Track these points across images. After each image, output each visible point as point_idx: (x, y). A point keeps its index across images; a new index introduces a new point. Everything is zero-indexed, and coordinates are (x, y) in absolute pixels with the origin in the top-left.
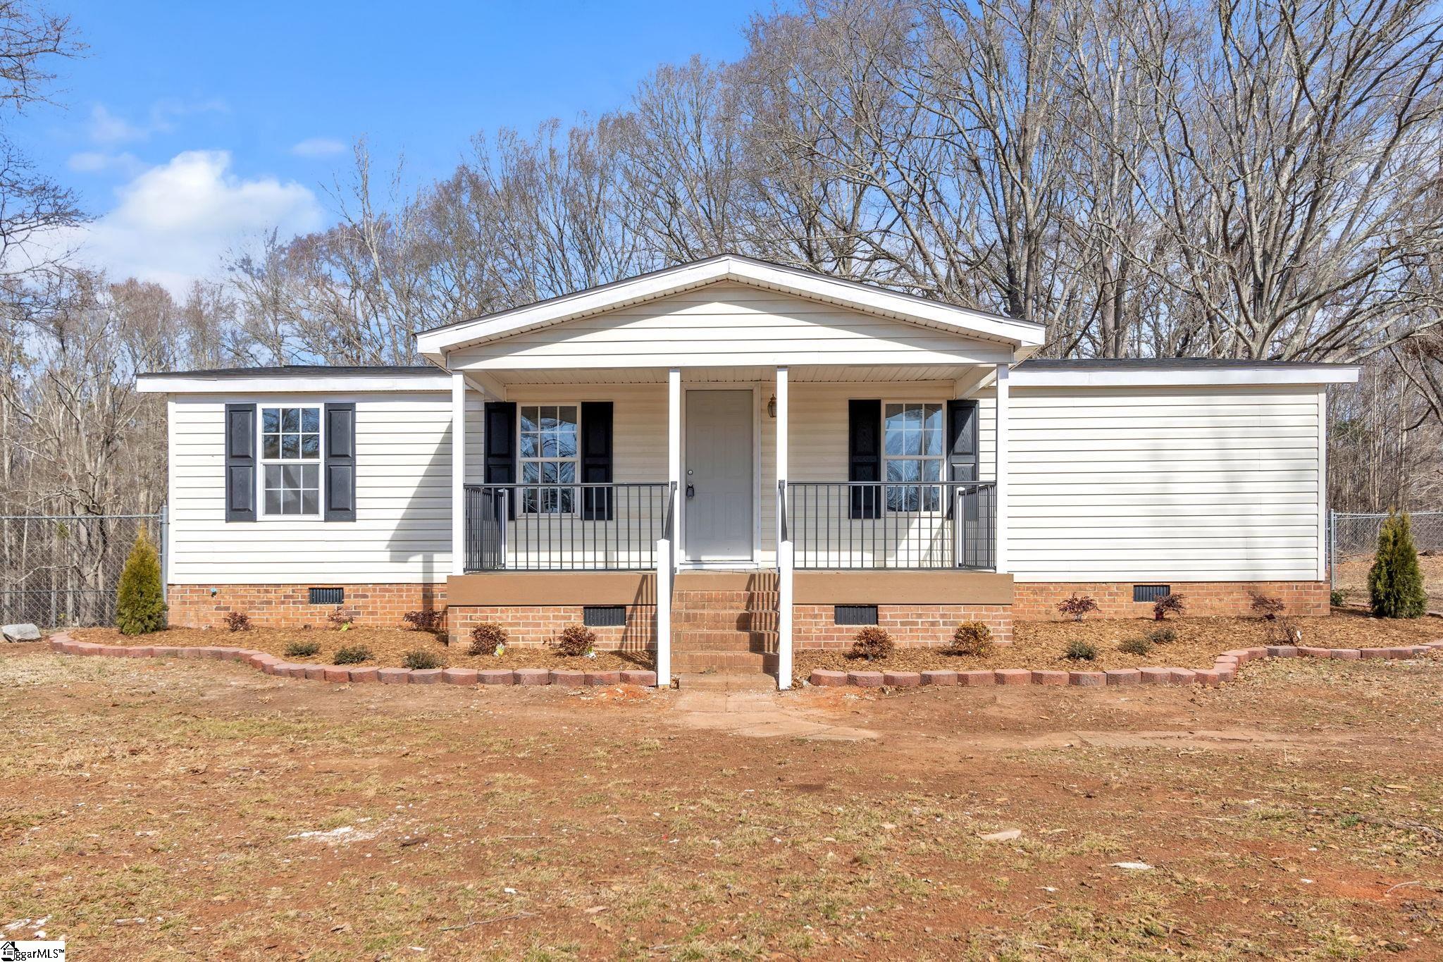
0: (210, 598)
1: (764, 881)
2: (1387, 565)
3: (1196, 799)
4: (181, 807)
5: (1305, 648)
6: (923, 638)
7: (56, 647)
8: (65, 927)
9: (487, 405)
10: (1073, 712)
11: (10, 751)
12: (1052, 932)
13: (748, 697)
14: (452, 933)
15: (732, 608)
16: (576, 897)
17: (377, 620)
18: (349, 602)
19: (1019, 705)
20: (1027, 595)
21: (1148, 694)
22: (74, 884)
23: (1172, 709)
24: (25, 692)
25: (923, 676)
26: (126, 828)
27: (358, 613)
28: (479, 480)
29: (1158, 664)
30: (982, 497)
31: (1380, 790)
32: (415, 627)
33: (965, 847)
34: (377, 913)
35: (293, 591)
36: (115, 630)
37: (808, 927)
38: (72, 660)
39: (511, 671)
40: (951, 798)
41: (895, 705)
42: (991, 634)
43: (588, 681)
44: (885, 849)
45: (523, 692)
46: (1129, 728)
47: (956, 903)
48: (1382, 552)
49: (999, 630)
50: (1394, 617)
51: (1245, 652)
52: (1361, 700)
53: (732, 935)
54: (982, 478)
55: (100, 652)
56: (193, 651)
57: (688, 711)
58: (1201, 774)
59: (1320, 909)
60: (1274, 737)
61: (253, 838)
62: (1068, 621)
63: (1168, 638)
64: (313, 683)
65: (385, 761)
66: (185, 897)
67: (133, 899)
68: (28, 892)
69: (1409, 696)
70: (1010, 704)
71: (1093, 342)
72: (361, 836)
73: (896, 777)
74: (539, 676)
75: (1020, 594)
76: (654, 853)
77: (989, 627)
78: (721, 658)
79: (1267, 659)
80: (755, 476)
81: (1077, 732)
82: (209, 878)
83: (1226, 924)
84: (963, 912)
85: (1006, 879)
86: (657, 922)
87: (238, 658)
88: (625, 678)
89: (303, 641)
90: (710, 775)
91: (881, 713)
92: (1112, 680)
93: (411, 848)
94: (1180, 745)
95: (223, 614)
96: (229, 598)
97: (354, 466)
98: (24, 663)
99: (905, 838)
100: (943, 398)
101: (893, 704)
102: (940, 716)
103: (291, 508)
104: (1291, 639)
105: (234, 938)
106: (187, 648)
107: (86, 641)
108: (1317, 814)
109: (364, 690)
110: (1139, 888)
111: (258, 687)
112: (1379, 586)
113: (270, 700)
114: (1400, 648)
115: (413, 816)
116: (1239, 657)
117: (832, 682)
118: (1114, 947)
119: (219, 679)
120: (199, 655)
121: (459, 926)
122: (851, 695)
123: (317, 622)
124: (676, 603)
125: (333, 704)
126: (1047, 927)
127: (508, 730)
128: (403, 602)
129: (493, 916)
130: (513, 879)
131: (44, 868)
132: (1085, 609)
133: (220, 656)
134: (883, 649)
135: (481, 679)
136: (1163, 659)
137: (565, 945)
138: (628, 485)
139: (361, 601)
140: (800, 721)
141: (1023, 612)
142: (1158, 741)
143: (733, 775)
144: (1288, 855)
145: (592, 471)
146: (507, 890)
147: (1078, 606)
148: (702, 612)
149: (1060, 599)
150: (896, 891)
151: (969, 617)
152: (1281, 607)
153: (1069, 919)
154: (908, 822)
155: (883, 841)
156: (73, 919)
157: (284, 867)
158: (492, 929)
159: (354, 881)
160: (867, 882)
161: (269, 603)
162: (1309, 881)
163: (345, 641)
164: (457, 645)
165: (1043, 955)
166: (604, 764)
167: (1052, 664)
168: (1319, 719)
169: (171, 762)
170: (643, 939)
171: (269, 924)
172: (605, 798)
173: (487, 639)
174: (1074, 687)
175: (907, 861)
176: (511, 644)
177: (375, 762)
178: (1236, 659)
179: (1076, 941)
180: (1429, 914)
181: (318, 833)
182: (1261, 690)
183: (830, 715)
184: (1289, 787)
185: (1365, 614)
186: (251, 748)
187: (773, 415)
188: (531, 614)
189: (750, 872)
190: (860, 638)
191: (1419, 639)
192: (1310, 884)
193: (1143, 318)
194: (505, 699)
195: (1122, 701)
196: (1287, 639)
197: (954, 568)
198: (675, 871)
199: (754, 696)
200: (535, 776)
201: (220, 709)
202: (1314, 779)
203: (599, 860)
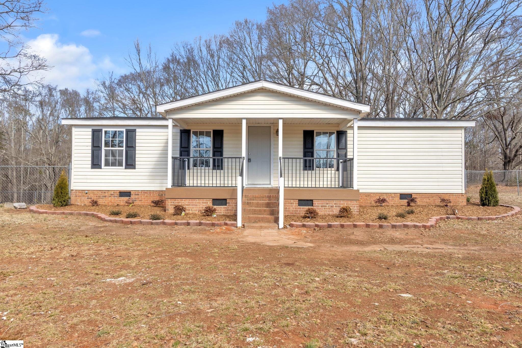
0: (85, 195)
1: (272, 300)
2: (486, 188)
3: (426, 270)
4: (65, 269)
5: (459, 216)
6: (328, 211)
7: (31, 211)
8: (14, 315)
9: (181, 130)
10: (381, 238)
11: (8, 248)
12: (378, 321)
13: (268, 231)
14: (156, 319)
15: (263, 200)
16: (204, 306)
17: (142, 203)
18: (133, 197)
19: (362, 235)
20: (364, 197)
21: (406, 232)
22: (21, 298)
23: (415, 237)
24: (18, 226)
25: (329, 225)
26: (44, 277)
27: (136, 201)
28: (178, 156)
29: (409, 221)
30: (348, 163)
31: (490, 267)
32: (155, 205)
33: (344, 287)
34: (130, 311)
35: (114, 193)
36: (52, 205)
37: (288, 318)
38: (36, 215)
39: (187, 221)
40: (340, 268)
41: (319, 234)
42: (352, 210)
43: (213, 225)
44: (316, 288)
45: (190, 228)
46: (401, 244)
47: (342, 309)
48: (484, 184)
49: (354, 208)
50: (488, 206)
51: (438, 217)
52: (480, 235)
53: (260, 321)
54: (348, 157)
55: (46, 213)
56: (78, 213)
57: (247, 236)
58: (427, 261)
59: (475, 313)
60: (451, 247)
61: (89, 281)
62: (378, 206)
63: (412, 212)
64: (118, 224)
65: (140, 253)
66: (60, 304)
67: (41, 304)
68: (3, 301)
69: (496, 233)
70: (359, 234)
71: (384, 113)
72: (128, 281)
73: (320, 261)
74: (196, 223)
75: (361, 197)
76: (233, 288)
77: (351, 208)
78: (259, 217)
79: (446, 220)
80: (271, 155)
81: (382, 245)
82: (70, 297)
83: (441, 319)
84: (345, 313)
85: (360, 300)
86: (233, 315)
87: (93, 215)
88: (226, 224)
89: (116, 210)
90: (254, 259)
91: (314, 237)
92: (394, 227)
93: (145, 286)
94: (418, 250)
95: (90, 200)
96: (92, 195)
97: (135, 150)
98: (19, 216)
99: (323, 284)
100: (335, 130)
101: (318, 234)
102: (335, 239)
103: (113, 164)
104: (454, 213)
105: (75, 321)
106: (76, 212)
107: (42, 209)
108: (470, 276)
109: (136, 227)
110: (409, 304)
111: (99, 225)
112: (483, 195)
113: (103, 230)
114: (491, 217)
115: (148, 273)
116: (437, 219)
117: (297, 226)
118: (401, 328)
119: (86, 223)
120: (80, 214)
121: (160, 317)
122: (304, 231)
123: (122, 203)
124: (244, 198)
125: (124, 232)
126: (376, 320)
127: (184, 242)
128: (151, 197)
129: (172, 312)
130: (181, 298)
131: (11, 292)
132: (384, 202)
133: (87, 214)
134: (315, 215)
135: (176, 224)
136: (411, 219)
137: (198, 325)
138: (228, 158)
139: (137, 196)
140: (286, 240)
141: (362, 203)
142: (411, 249)
143: (262, 259)
144: (461, 292)
145: (216, 153)
146: (179, 302)
147: (381, 201)
148: (253, 201)
149: (375, 199)
150: (320, 304)
151: (344, 204)
152: (450, 202)
153: (384, 316)
154: (324, 277)
155: (315, 285)
156: (17, 312)
157: (98, 292)
158: (172, 318)
159: (123, 298)
160: (310, 300)
161: (105, 197)
162: (470, 302)
163: (131, 210)
164: (169, 212)
165: (375, 331)
166: (217, 255)
167: (373, 221)
168: (466, 241)
169: (65, 252)
170: (227, 322)
171: (89, 315)
172: (216, 267)
173: (179, 210)
174: (381, 229)
175: (324, 292)
176: (187, 212)
177: (136, 253)
178: (436, 220)
179: (387, 325)
180: (516, 316)
181: (112, 279)
182: (445, 231)
183: (296, 238)
184: (458, 266)
185: (478, 205)
186: (94, 247)
187: (278, 135)
188: (194, 202)
189: (267, 296)
190: (307, 211)
191: (498, 214)
192: (471, 303)
193: (400, 106)
194: (184, 231)
195: (398, 234)
196: (453, 213)
197: (339, 187)
198: (240, 296)
199: (270, 231)
200: (192, 259)
201: (85, 233)
202: (467, 263)
203: (213, 291)
